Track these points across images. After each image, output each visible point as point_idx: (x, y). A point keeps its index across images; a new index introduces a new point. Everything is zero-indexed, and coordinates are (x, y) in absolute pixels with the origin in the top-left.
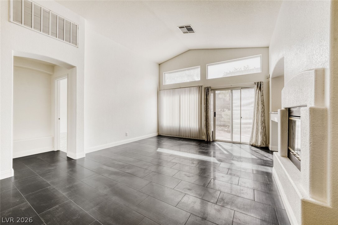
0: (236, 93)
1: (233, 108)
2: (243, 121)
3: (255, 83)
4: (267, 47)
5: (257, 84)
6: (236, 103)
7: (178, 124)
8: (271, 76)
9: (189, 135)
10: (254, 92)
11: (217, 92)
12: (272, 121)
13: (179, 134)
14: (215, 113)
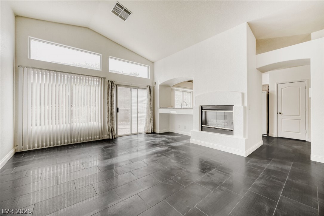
0: (134, 92)
1: (132, 104)
2: (139, 115)
3: (147, 86)
4: (152, 62)
5: (149, 87)
6: (134, 100)
7: (69, 125)
8: (159, 83)
9: (87, 138)
10: (146, 93)
11: (119, 88)
12: (160, 113)
13: (69, 140)
14: (118, 109)
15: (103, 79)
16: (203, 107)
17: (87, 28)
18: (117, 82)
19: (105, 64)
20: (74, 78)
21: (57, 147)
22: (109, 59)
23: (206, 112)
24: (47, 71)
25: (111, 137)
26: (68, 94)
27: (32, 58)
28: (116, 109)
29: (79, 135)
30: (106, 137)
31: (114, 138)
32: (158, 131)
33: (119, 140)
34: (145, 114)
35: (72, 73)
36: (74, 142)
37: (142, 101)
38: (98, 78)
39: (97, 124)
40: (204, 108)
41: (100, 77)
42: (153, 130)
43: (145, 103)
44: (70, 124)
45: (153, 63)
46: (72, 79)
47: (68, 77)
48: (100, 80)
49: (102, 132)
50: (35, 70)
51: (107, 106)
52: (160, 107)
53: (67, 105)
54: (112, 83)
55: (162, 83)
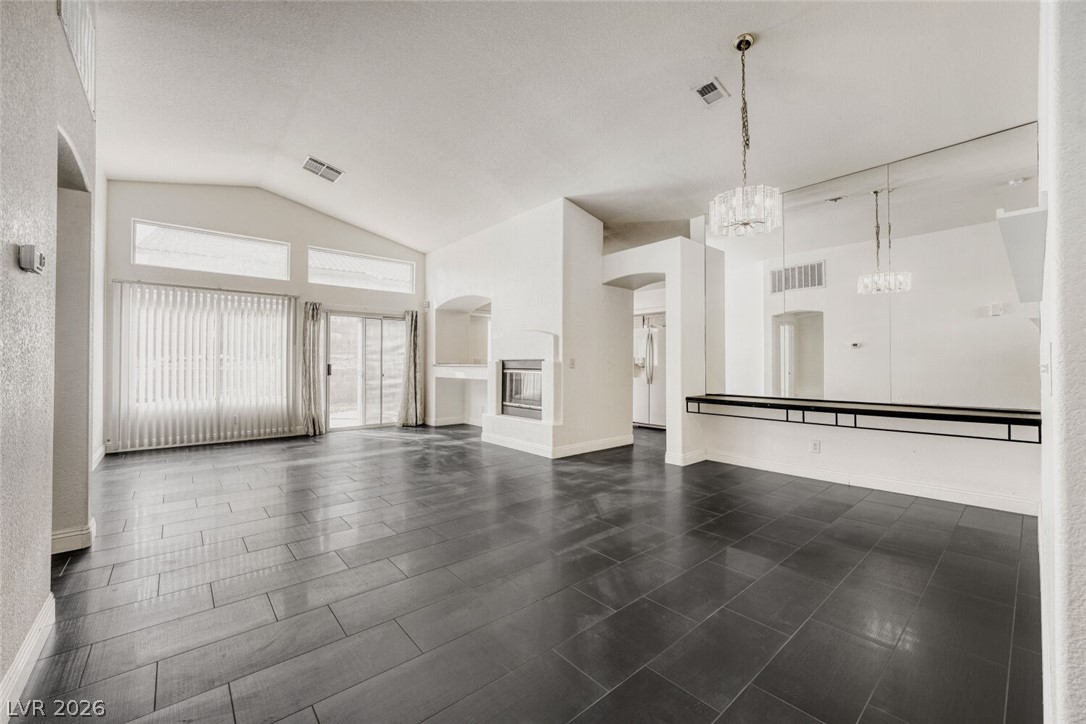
0: (373, 326)
1: (367, 356)
2: (385, 382)
3: (407, 313)
5: (410, 314)
7: (214, 403)
8: (435, 306)
9: (255, 431)
10: (404, 328)
11: (333, 318)
12: (437, 379)
13: (215, 434)
14: (329, 367)
15: (293, 299)
16: (506, 363)
17: (257, 188)
18: (326, 304)
19: (298, 265)
20: (226, 300)
21: (189, 448)
22: (310, 252)
23: (511, 375)
24: (169, 288)
25: (311, 432)
26: (213, 334)
27: (137, 262)
28: (326, 368)
29: (237, 422)
30: (300, 430)
31: (317, 433)
32: (432, 421)
33: (331, 437)
34: (400, 381)
35: (220, 290)
36: (226, 438)
37: (394, 349)
38: (281, 298)
39: (279, 401)
40: (507, 365)
41: (286, 296)
42: (424, 420)
43: (402, 354)
44: (218, 399)
45: (424, 254)
46: (222, 303)
47: (212, 298)
48: (286, 302)
49: (291, 418)
50: (145, 286)
51: (302, 360)
52: (439, 363)
53: (211, 357)
54: (315, 308)
55: (443, 305)
